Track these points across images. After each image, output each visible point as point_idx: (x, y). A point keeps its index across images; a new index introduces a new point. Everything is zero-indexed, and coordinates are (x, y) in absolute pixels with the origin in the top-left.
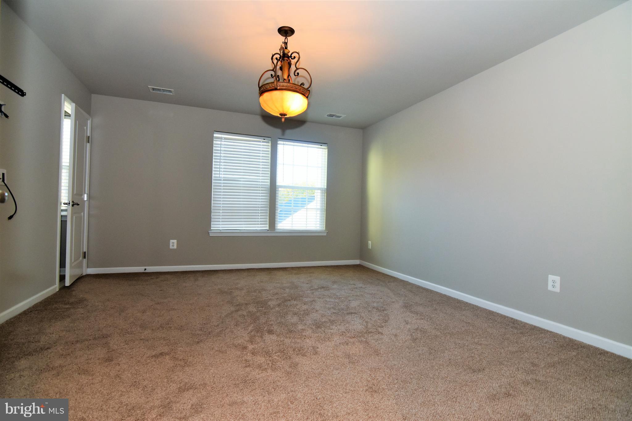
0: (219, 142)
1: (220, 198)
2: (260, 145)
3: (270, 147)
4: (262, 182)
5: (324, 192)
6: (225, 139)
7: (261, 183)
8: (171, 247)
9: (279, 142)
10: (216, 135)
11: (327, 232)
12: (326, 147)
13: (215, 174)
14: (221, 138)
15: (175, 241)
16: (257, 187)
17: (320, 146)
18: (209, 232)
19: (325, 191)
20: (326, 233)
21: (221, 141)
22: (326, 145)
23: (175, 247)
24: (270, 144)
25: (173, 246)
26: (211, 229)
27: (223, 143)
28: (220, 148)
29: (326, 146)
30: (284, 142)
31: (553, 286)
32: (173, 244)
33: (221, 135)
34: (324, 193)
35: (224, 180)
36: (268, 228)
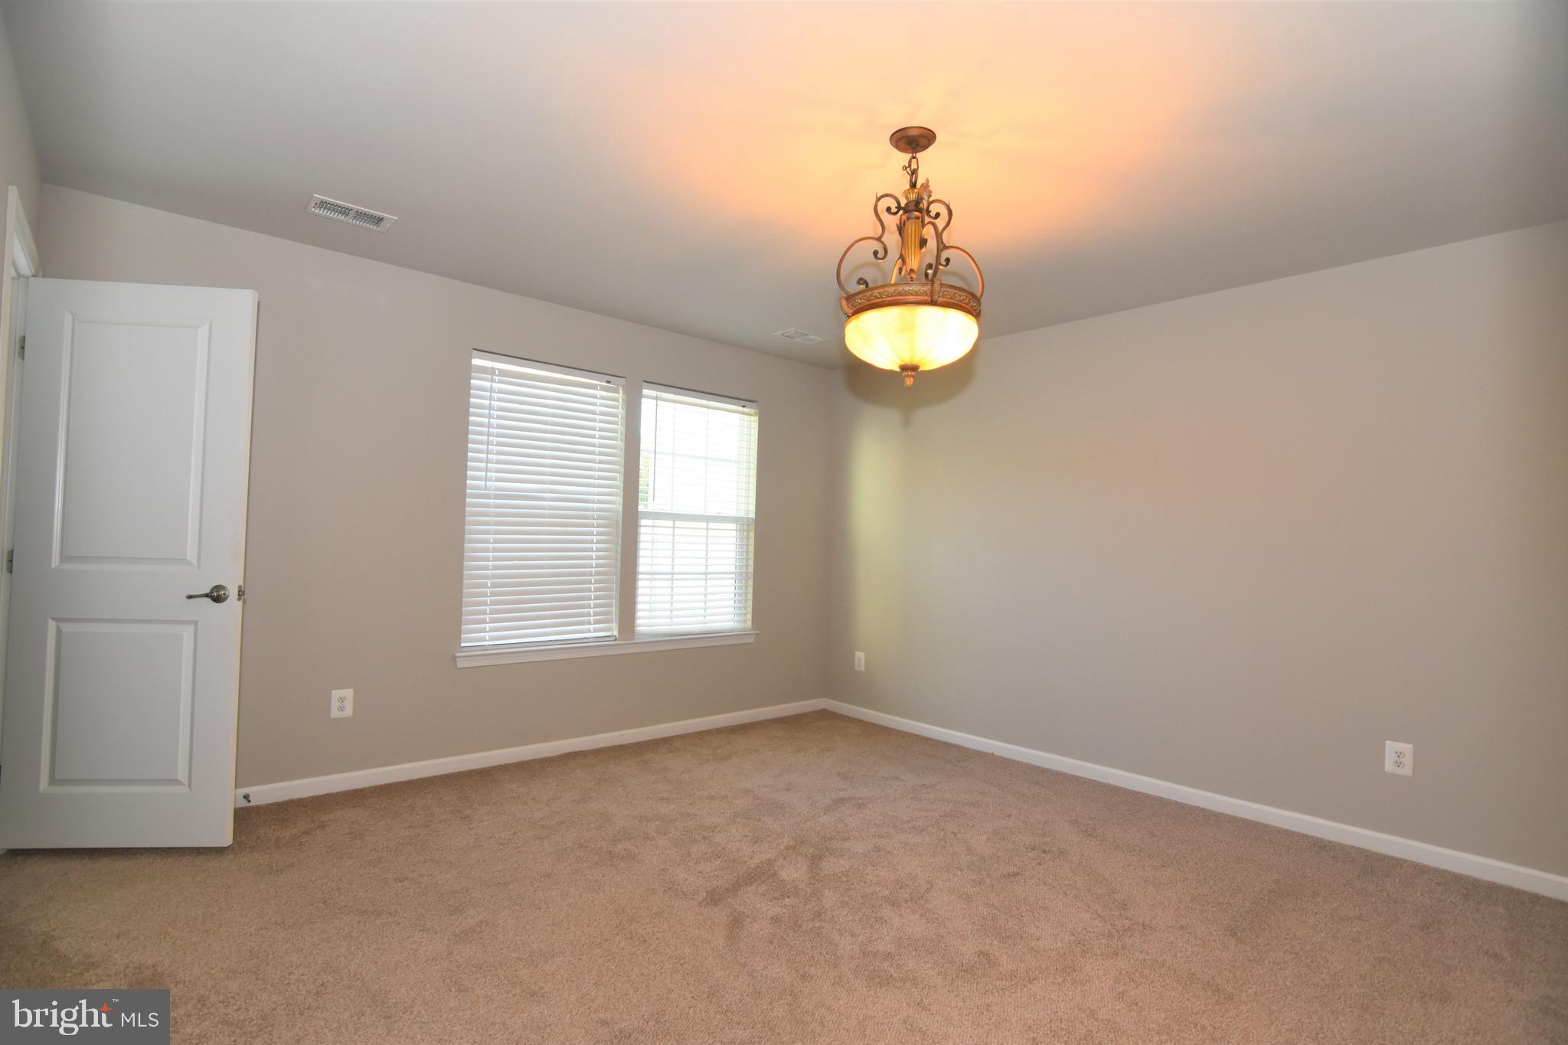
0: (487, 384)
1: (487, 550)
2: (595, 397)
3: (620, 404)
4: (599, 502)
5: (745, 527)
6: (503, 373)
7: (596, 506)
8: (335, 713)
9: (645, 392)
10: (477, 360)
11: (757, 634)
12: (753, 411)
13: (475, 480)
14: (492, 371)
15: (348, 693)
16: (587, 518)
17: (741, 409)
18: (457, 655)
19: (748, 525)
20: (754, 636)
21: (492, 380)
22: (755, 404)
23: (349, 712)
24: (620, 396)
25: (341, 709)
26: (463, 645)
27: (496, 386)
28: (487, 402)
29: (752, 408)
30: (658, 393)
31: (1399, 764)
32: (342, 702)
33: (492, 361)
34: (748, 531)
35: (497, 497)
36: (615, 633)
